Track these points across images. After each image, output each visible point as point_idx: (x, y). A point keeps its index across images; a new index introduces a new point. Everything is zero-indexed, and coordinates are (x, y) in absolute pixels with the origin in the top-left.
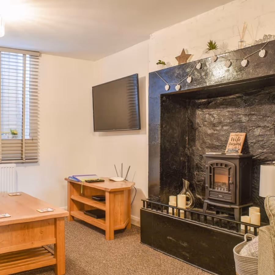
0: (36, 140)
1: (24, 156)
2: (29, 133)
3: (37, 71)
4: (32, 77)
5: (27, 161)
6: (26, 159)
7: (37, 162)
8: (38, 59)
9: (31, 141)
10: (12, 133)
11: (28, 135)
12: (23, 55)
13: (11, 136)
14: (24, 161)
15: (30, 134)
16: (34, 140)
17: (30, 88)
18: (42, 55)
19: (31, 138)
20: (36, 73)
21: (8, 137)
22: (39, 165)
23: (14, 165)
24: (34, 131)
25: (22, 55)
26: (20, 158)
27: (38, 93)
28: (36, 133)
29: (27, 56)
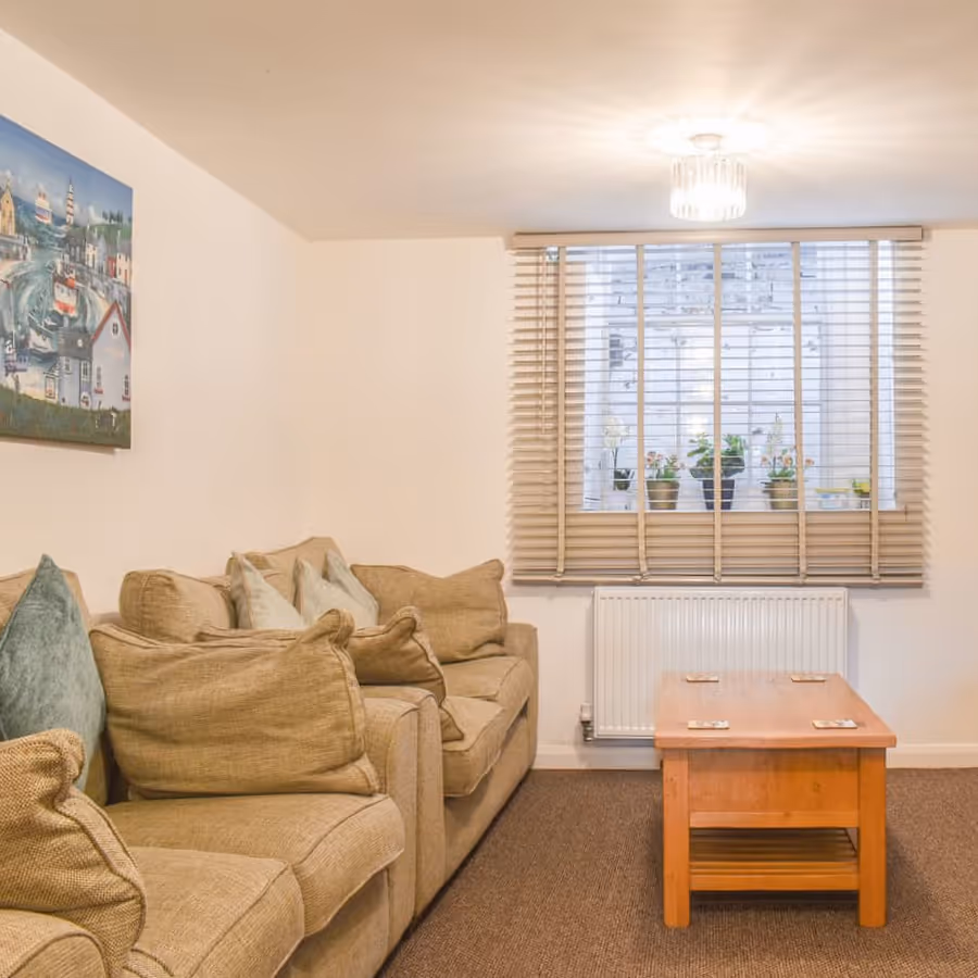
0: (920, 512)
1: (875, 567)
2: (893, 491)
3: (916, 288)
4: (902, 308)
5: (885, 580)
6: (881, 575)
7: (919, 586)
8: (920, 248)
9: (902, 518)
10: (856, 491)
11: (892, 496)
12: (870, 241)
13: (854, 502)
14: (877, 582)
15: (899, 495)
16: (911, 513)
17: (894, 346)
18: (934, 233)
19: (902, 508)
20: (916, 295)
21: (846, 504)
22: (927, 595)
23: (842, 592)
24: (912, 485)
25: (866, 243)
26: (866, 572)
27: (922, 360)
28: (919, 490)
29: (881, 243)
